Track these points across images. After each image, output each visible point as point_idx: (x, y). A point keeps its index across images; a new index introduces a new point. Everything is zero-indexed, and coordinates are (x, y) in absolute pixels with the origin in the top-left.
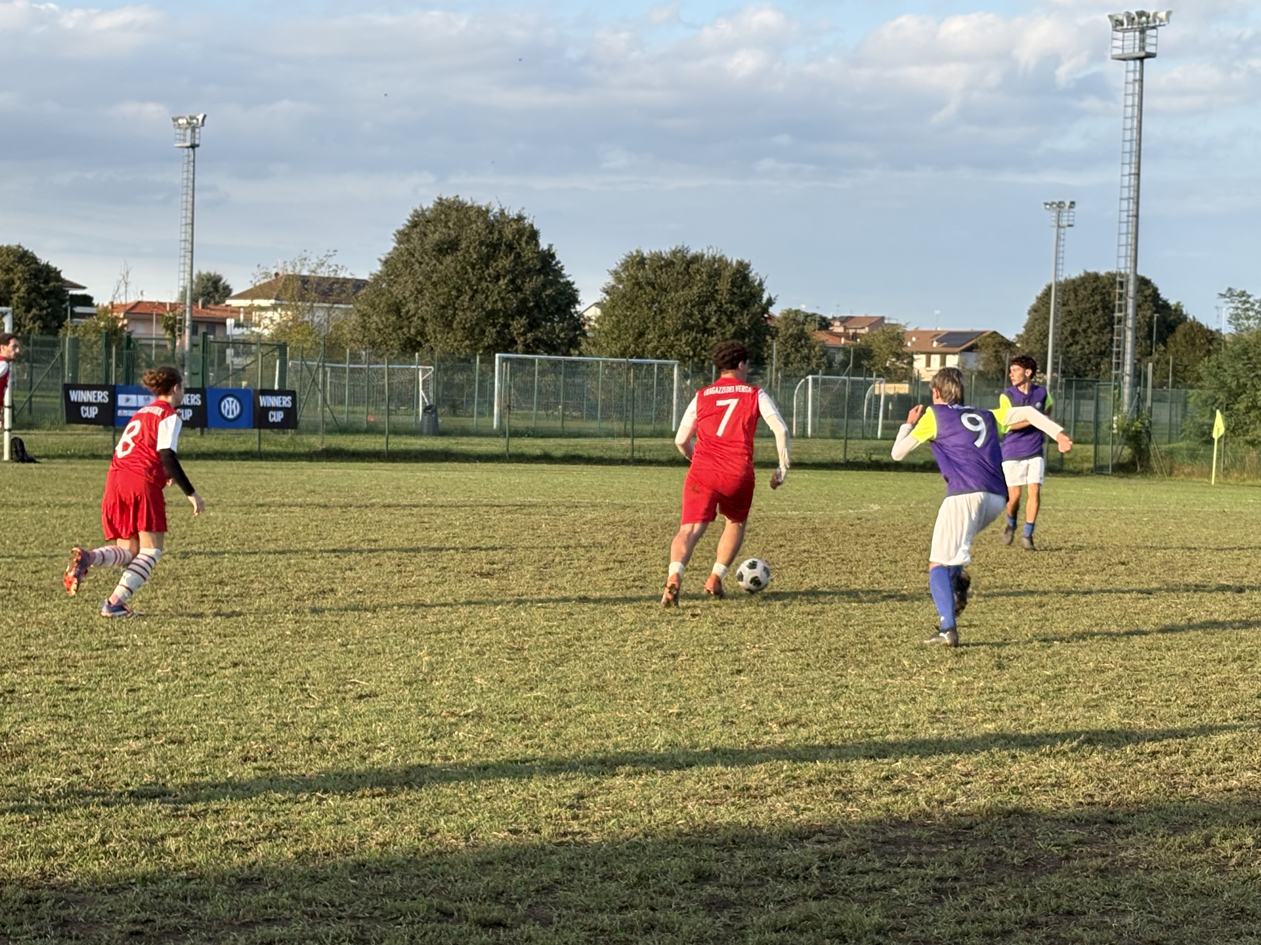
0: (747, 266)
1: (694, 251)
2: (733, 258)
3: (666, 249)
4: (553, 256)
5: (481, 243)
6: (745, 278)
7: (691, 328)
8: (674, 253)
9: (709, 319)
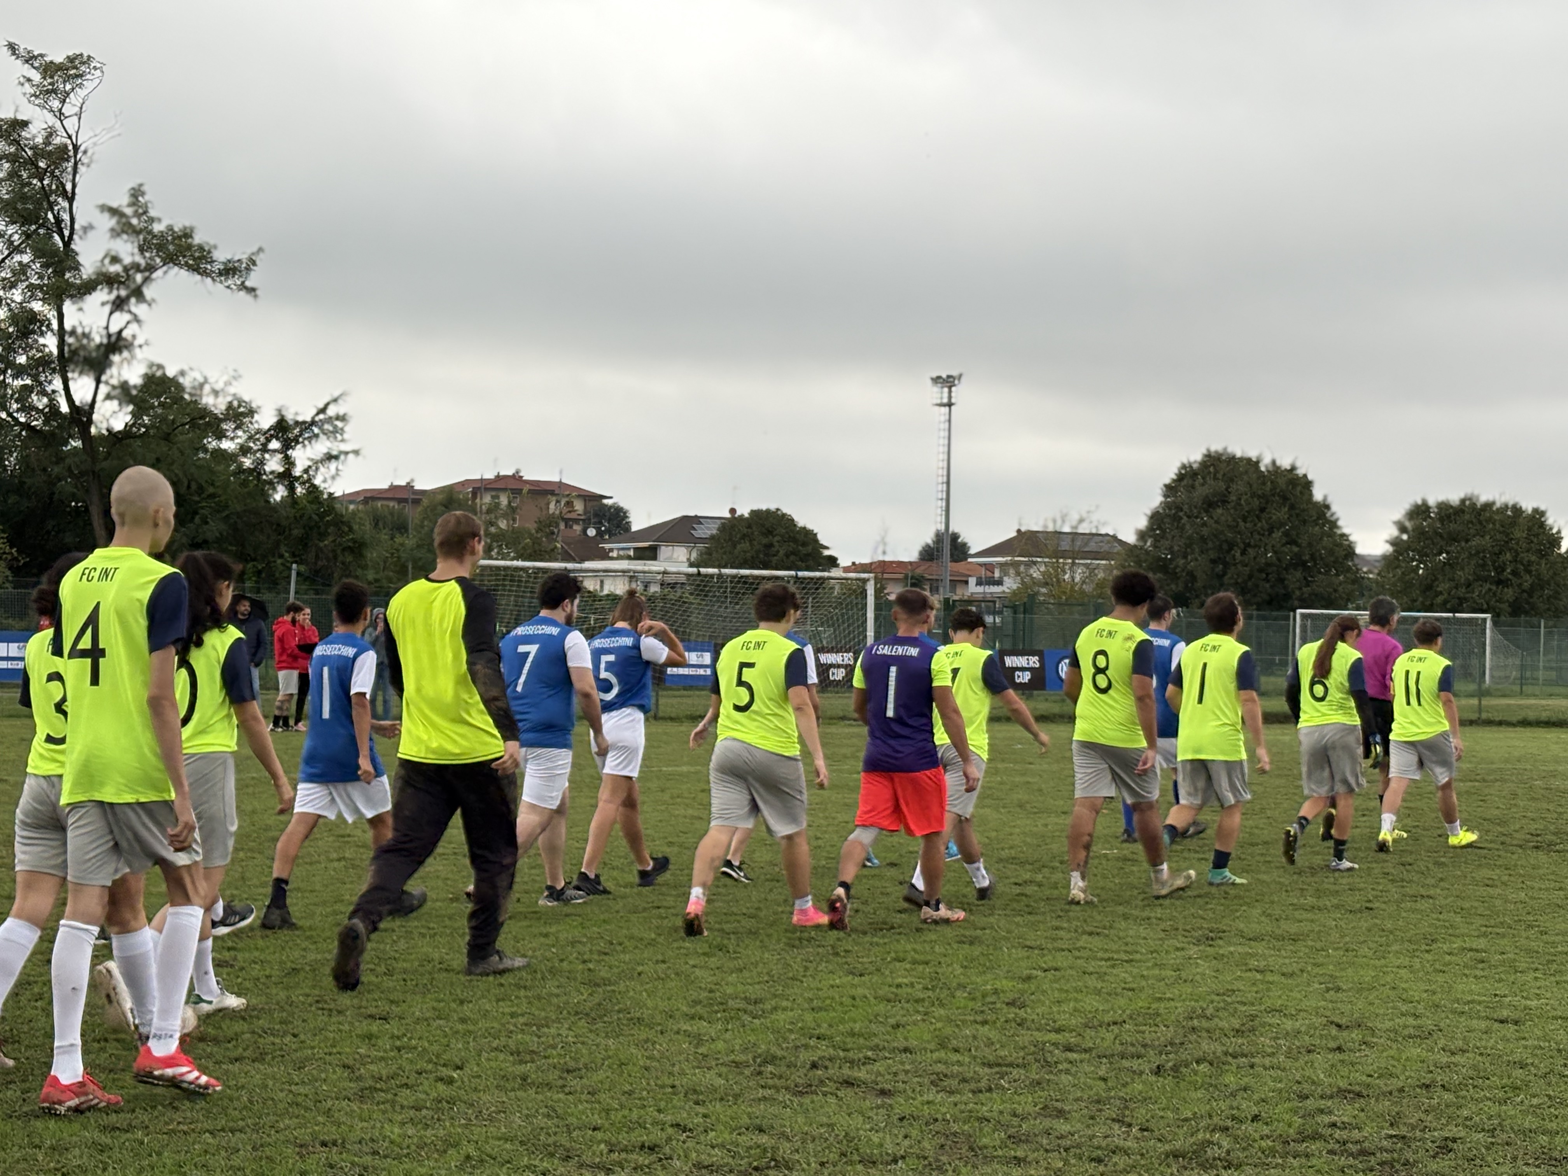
0: (1542, 514)
1: (1484, 498)
2: (1528, 506)
3: (1454, 497)
4: (1328, 507)
5: (1253, 495)
6: (1542, 525)
7: (1485, 580)
8: (1463, 501)
9: (1504, 570)
